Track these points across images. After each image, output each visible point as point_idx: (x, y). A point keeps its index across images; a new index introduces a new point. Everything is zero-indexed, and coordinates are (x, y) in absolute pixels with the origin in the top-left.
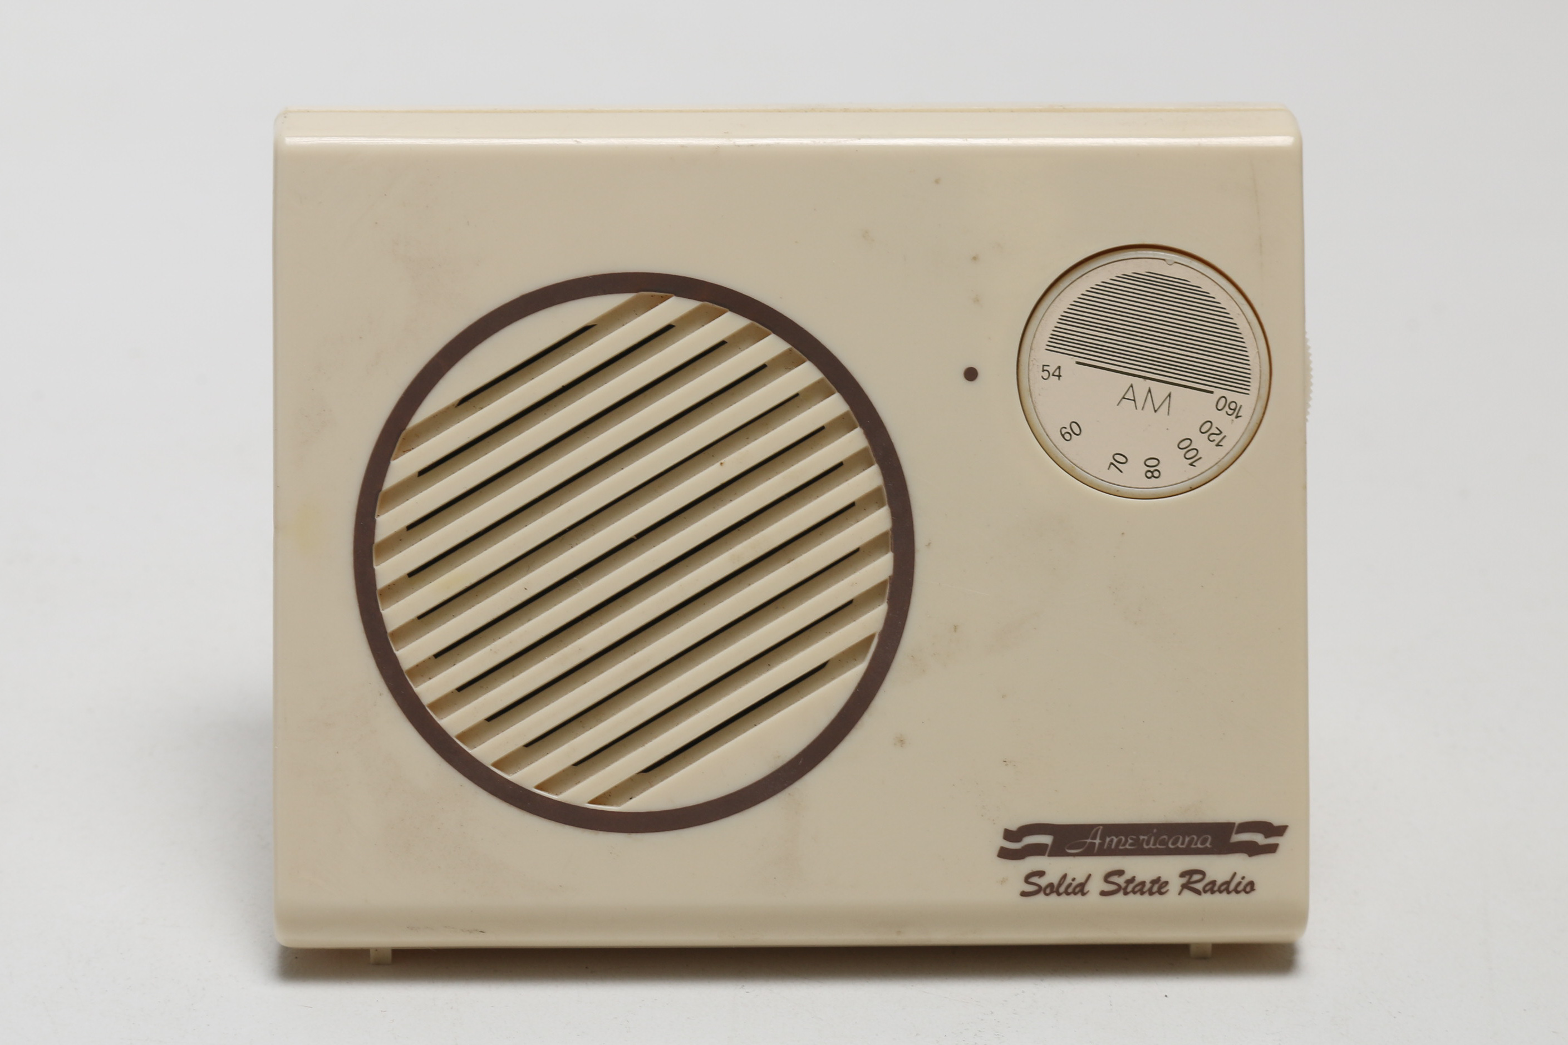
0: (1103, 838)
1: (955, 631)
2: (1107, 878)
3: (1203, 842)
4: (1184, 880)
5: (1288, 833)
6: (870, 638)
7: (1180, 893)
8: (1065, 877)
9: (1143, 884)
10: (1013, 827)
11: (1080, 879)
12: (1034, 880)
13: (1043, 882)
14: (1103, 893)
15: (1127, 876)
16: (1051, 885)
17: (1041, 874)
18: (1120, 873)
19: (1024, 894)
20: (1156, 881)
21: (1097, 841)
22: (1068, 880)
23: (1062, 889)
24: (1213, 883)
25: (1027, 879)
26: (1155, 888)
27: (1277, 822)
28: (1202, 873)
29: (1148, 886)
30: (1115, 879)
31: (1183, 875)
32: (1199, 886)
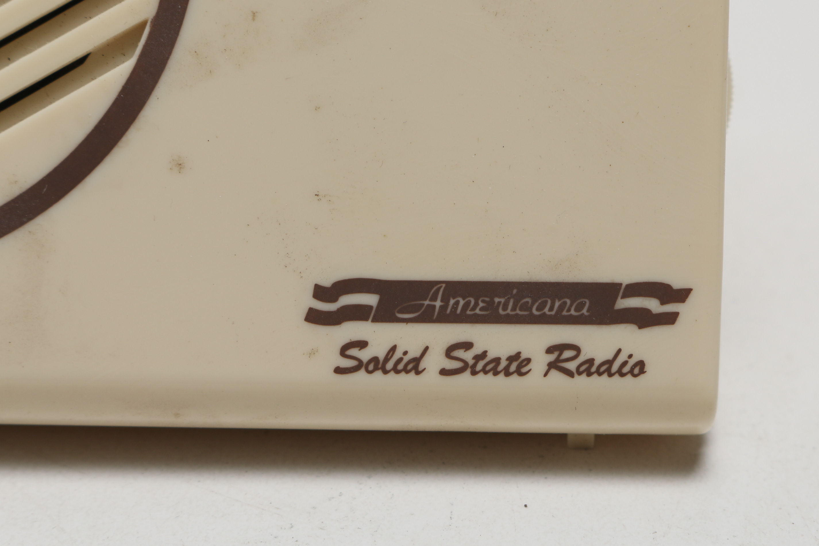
0: (445, 300)
1: (254, 19)
2: (449, 352)
3: (578, 309)
4: (552, 357)
5: (691, 299)
6: (141, 26)
7: (545, 375)
8: (393, 349)
9: (497, 361)
10: (327, 282)
11: (414, 352)
12: (353, 352)
13: (365, 355)
14: (444, 372)
15: (477, 350)
16: (375, 360)
17: (362, 344)
18: (468, 346)
19: (339, 371)
20: (515, 357)
21: (438, 304)
22: (398, 354)
23: (390, 365)
24: (591, 361)
25: (344, 351)
26: (513, 368)
27: (677, 284)
28: (577, 349)
29: (504, 364)
30: (460, 353)
31: (550, 350)
32: (572, 366)
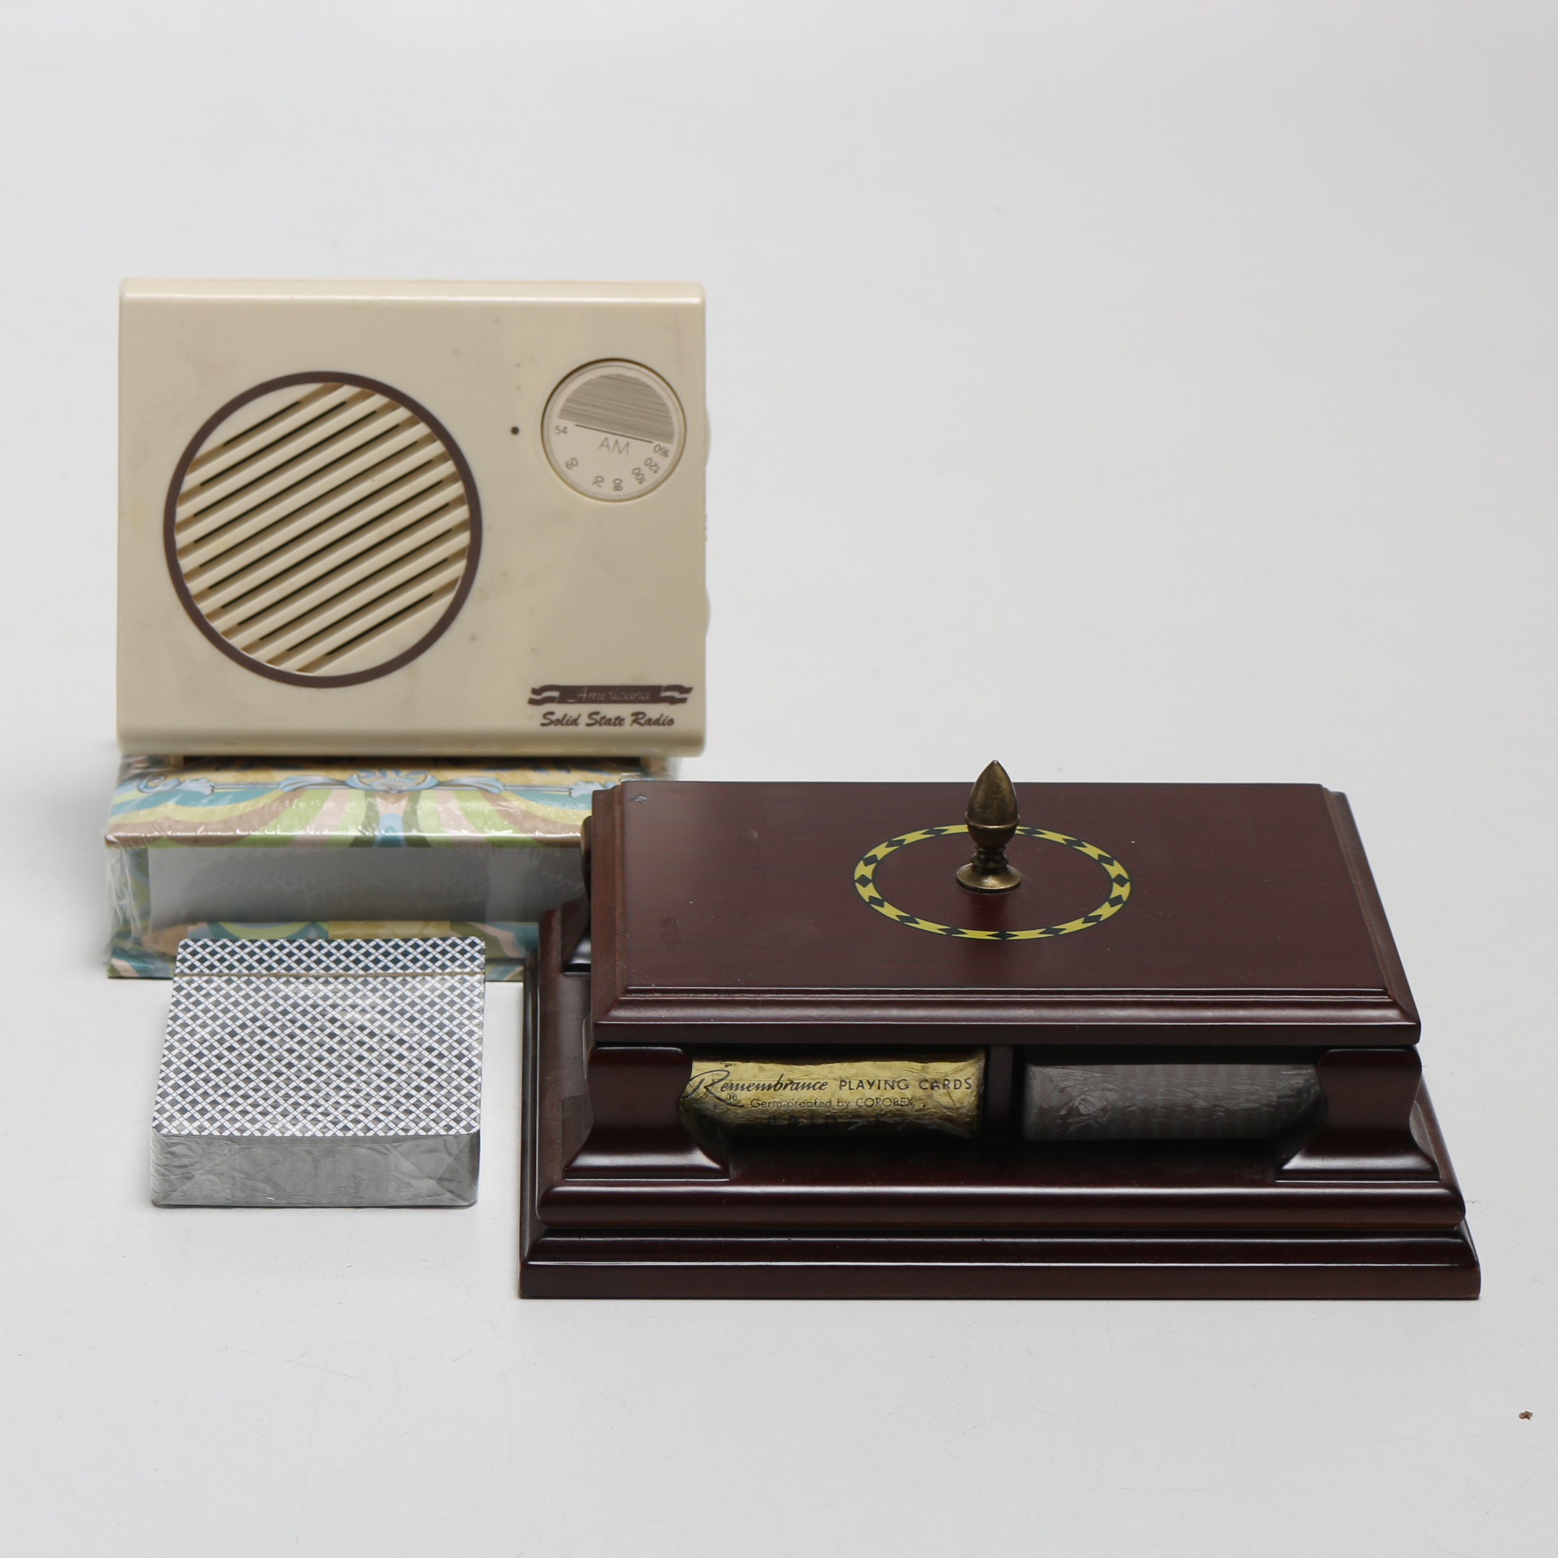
0: (588, 693)
1: (505, 575)
2: (590, 716)
3: (645, 696)
4: (633, 718)
5: (693, 692)
6: (455, 581)
7: (631, 725)
8: (565, 715)
9: (610, 720)
10: (537, 686)
11: (575, 716)
12: (549, 717)
13: (554, 718)
14: (588, 725)
15: (602, 715)
16: (558, 720)
17: (552, 713)
18: (597, 713)
19: (543, 725)
20: (618, 718)
21: (585, 695)
22: (568, 718)
23: (564, 722)
24: (650, 720)
25: (545, 716)
26: (617, 722)
27: (687, 685)
28: (643, 714)
29: (613, 721)
30: (594, 717)
31: (634, 714)
32: (642, 721)
